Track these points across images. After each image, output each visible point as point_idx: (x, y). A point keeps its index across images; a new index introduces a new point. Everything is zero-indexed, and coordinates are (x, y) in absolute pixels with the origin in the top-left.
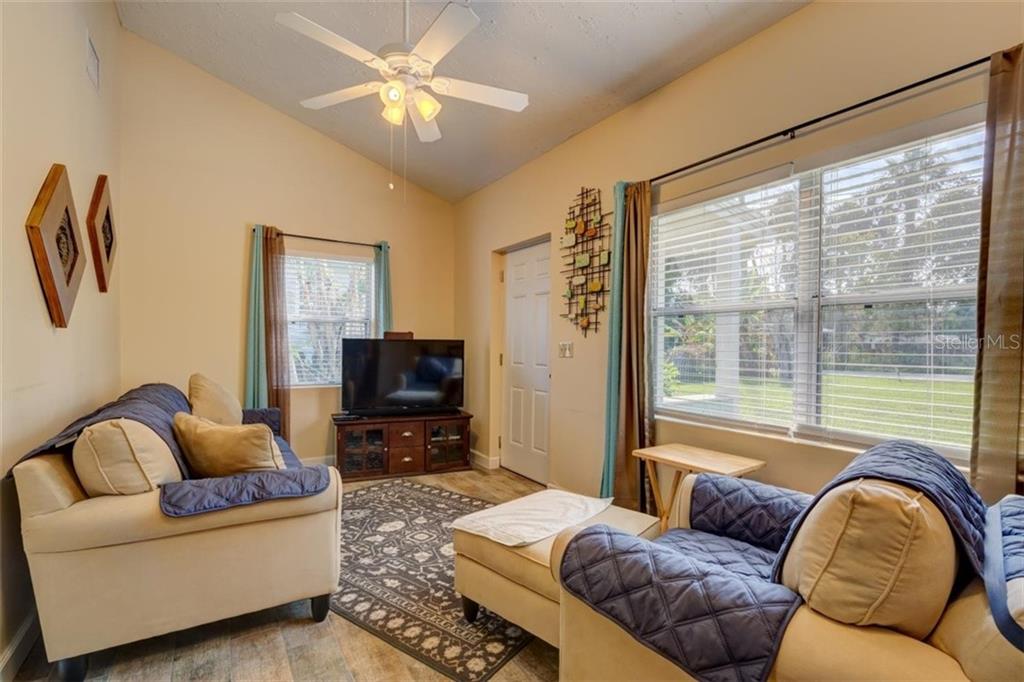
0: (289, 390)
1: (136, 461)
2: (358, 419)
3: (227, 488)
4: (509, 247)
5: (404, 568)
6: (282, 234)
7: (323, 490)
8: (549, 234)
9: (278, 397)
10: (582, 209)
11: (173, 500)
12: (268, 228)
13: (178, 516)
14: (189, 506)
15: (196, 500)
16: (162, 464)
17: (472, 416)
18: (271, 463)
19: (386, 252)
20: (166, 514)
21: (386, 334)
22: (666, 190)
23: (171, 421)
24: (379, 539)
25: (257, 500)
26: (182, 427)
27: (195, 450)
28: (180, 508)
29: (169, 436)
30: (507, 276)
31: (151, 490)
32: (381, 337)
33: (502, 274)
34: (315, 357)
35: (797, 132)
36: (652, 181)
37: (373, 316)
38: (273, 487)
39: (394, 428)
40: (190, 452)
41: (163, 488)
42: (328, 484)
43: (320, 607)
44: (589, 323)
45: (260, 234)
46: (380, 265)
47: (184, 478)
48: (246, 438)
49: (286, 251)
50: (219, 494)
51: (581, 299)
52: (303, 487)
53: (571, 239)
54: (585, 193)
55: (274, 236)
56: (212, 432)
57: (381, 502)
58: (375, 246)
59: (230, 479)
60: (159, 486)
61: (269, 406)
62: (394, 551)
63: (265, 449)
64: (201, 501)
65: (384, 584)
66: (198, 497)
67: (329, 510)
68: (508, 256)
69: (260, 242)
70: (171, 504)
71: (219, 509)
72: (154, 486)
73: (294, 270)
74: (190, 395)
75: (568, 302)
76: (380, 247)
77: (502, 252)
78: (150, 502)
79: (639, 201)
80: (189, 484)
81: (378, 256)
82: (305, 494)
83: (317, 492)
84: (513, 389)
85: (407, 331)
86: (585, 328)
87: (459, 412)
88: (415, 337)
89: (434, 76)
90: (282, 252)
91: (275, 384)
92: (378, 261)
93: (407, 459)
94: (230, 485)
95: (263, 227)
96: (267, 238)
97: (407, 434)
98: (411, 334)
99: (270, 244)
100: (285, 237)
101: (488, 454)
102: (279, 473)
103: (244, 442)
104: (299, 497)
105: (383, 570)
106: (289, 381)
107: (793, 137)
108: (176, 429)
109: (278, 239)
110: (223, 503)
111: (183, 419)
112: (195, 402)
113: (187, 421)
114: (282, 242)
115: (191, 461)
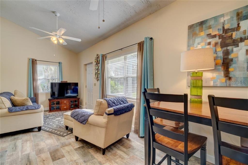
0: (38, 93)
1: (3, 103)
2: (54, 99)
3: (21, 108)
4: (87, 64)
5: (58, 124)
6: (36, 60)
7: (39, 108)
8: (92, 62)
9: (36, 95)
10: (97, 58)
11: (11, 110)
12: (33, 59)
13: (11, 112)
14: (14, 110)
15: (15, 110)
16: (8, 104)
17: (80, 98)
18: (30, 104)
19: (61, 64)
20: (9, 112)
21: (61, 81)
22: (108, 56)
23: (10, 98)
24: (55, 120)
25: (26, 110)
26: (12, 98)
27: (15, 102)
28: (12, 111)
29: (10, 100)
30: (87, 69)
31: (6, 108)
32: (60, 82)
33: (86, 69)
34: (47, 86)
35: (122, 49)
36: (105, 54)
37: (58, 78)
38: (30, 108)
39: (62, 101)
40: (14, 103)
41: (9, 108)
42: (40, 107)
43: (40, 129)
44: (98, 79)
45: (31, 60)
46: (60, 67)
47: (12, 106)
48: (24, 100)
49: (38, 64)
50: (19, 109)
51: (97, 75)
52: (35, 108)
53: (95, 64)
54: (97, 55)
55: (34, 61)
56: (18, 99)
57: (58, 115)
58: (59, 63)
59: (21, 107)
60: (8, 108)
61: (34, 97)
62: (57, 122)
63: (28, 102)
64: (16, 110)
65: (53, 126)
66: (15, 109)
67: (41, 112)
68: (87, 65)
69: (31, 62)
70: (10, 110)
71: (19, 111)
72: (7, 108)
73: (40, 68)
74: (14, 94)
75: (95, 75)
76: (60, 63)
77: (86, 65)
78: (6, 110)
79: (104, 57)
80: (13, 107)
81: (59, 65)
82: (36, 109)
83: (38, 109)
84: (88, 93)
85: (66, 81)
86: (98, 80)
87: (77, 97)
88: (68, 82)
89: (62, 35)
90: (36, 64)
91: (35, 92)
92: (59, 66)
93: (65, 107)
94: (22, 107)
95: (32, 59)
96: (33, 61)
97: (65, 102)
98: (67, 81)
99: (33, 62)
100: (37, 61)
101: (83, 106)
102: (31, 106)
103: (24, 101)
104: (34, 109)
105: (54, 124)
106: (39, 92)
107: (122, 50)
108: (11, 99)
109: (35, 61)
110: (20, 110)
111: (12, 97)
112: (15, 95)
113: (13, 97)
114: (36, 62)
115: (14, 104)
